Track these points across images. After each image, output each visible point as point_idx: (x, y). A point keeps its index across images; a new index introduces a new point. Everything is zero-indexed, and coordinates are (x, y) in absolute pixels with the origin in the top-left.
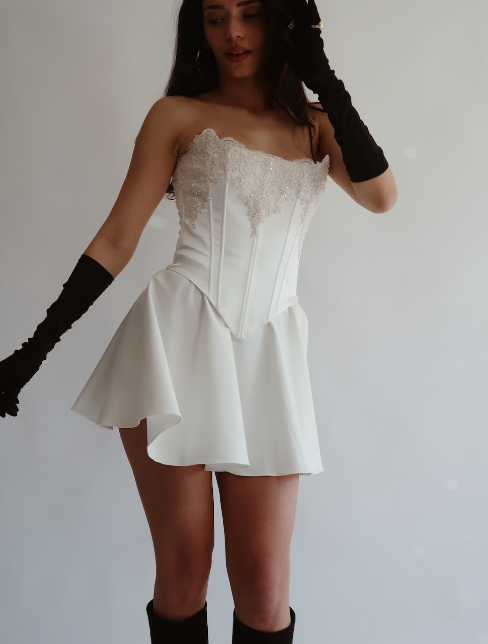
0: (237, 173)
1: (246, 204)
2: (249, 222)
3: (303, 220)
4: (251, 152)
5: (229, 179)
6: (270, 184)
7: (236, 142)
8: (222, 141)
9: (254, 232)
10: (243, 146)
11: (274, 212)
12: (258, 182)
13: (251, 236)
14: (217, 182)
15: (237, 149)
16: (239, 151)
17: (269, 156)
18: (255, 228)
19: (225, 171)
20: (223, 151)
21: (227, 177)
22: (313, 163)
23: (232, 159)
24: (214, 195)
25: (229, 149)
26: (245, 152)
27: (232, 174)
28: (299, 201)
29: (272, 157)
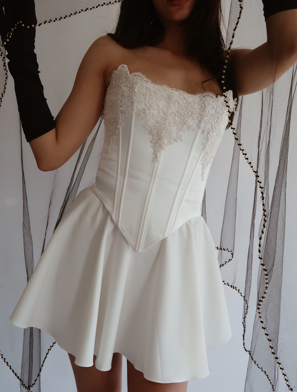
0: (143, 106)
1: (150, 133)
2: (152, 149)
3: (204, 147)
4: (157, 87)
5: (135, 110)
6: (173, 115)
7: (144, 76)
8: (131, 76)
9: (155, 158)
10: (149, 81)
11: (175, 140)
12: (162, 114)
13: (152, 161)
14: (126, 113)
15: (144, 84)
16: (145, 85)
17: (173, 90)
18: (156, 154)
19: (132, 103)
20: (131, 85)
21: (134, 109)
22: (214, 97)
23: (138, 92)
24: (123, 124)
25: (136, 83)
26: (151, 86)
27: (138, 106)
28: (200, 131)
29: (176, 91)
